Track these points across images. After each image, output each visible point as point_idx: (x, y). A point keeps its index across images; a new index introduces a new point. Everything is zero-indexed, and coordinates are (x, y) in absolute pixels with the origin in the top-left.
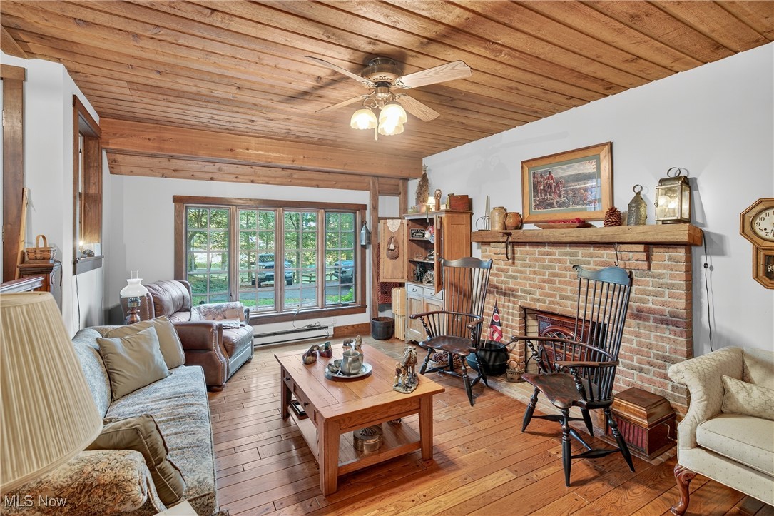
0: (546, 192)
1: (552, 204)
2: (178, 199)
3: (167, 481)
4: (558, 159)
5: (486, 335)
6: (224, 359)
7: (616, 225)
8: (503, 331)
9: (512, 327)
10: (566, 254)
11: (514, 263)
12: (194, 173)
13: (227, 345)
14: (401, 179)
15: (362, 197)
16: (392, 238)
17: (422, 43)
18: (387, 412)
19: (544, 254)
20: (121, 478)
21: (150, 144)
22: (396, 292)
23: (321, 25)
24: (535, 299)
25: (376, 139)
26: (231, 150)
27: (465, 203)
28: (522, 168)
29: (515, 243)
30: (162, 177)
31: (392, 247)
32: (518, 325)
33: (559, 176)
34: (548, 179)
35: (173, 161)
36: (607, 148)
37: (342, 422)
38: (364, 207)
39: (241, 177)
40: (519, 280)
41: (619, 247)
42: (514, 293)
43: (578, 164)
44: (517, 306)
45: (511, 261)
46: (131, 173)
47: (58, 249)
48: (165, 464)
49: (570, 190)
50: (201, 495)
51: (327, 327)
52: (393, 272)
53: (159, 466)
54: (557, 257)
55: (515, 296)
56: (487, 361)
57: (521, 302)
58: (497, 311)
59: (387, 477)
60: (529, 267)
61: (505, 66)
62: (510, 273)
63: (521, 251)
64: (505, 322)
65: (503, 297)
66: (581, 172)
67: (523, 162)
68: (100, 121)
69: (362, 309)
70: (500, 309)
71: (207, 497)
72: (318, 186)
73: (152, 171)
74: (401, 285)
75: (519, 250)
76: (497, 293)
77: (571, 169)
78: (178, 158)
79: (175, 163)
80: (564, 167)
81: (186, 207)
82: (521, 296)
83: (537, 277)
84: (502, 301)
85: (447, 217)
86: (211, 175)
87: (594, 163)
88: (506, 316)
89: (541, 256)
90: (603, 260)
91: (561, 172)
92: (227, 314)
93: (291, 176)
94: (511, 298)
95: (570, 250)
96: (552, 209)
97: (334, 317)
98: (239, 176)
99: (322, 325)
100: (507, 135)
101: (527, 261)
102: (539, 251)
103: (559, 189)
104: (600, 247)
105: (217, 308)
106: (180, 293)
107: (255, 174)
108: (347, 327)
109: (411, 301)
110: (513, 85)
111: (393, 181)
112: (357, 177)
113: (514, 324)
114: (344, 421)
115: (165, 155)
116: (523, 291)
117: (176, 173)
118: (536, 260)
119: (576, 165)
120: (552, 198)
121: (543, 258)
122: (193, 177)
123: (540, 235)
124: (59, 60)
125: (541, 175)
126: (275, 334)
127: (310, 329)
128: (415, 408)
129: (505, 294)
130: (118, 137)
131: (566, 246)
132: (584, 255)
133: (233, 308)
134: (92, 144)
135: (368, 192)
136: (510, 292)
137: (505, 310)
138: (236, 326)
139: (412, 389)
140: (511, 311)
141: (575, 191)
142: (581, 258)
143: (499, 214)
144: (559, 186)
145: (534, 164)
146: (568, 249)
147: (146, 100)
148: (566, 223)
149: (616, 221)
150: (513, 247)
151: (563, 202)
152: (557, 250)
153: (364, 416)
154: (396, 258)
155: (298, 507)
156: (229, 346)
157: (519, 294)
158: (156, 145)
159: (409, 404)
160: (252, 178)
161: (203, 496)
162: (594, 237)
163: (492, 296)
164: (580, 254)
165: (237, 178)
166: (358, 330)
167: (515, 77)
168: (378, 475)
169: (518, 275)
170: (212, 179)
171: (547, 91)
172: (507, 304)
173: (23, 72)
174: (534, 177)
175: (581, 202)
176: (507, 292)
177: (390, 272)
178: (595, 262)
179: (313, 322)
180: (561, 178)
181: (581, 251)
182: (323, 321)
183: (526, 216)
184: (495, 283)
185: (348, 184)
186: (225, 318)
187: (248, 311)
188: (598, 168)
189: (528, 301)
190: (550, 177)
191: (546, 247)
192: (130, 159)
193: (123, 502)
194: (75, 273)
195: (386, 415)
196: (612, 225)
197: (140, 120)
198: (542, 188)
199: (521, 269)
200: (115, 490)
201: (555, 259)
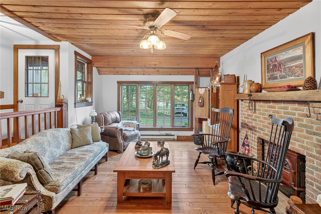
0: (274, 69)
1: (277, 77)
2: (119, 83)
3: (43, 176)
4: (280, 49)
5: (241, 150)
6: (122, 141)
7: (310, 89)
8: (250, 150)
9: (254, 148)
10: (282, 108)
11: (255, 112)
12: (123, 73)
13: (124, 137)
14: (211, 68)
15: (191, 78)
16: (201, 97)
17: (159, 4)
18: (147, 175)
19: (270, 108)
20: (14, 170)
21: (106, 63)
22: (204, 123)
23: (117, 9)
24: (265, 134)
25: (152, 52)
26: (132, 63)
27: (233, 79)
28: (261, 57)
29: (255, 101)
30: (114, 75)
31: (200, 101)
32: (256, 148)
33: (281, 59)
34: (275, 62)
35: (116, 69)
36: (309, 37)
37: (125, 174)
38: (192, 83)
39: (139, 73)
40: (257, 122)
41: (311, 104)
42: (255, 129)
43: (291, 50)
44: (256, 137)
45: (254, 111)
46: (104, 74)
47: (67, 99)
48: (42, 170)
49: (287, 67)
50: (55, 184)
51: (174, 135)
52: (201, 113)
53: (39, 171)
54: (277, 109)
55: (255, 131)
56: (235, 164)
57: (258, 135)
58: (246, 137)
59: (147, 204)
60: (262, 115)
61: (214, 3)
62: (253, 117)
63: (258, 105)
64: (251, 145)
65: (250, 131)
66: (293, 55)
67: (261, 54)
68: (92, 58)
69: (191, 129)
70: (249, 137)
71: (56, 186)
72: (170, 75)
73: (110, 73)
74: (206, 120)
75: (258, 104)
76: (247, 128)
77: (287, 54)
78: (117, 68)
79: (117, 70)
80: (284, 53)
81: (122, 85)
82: (258, 131)
83: (266, 121)
84: (249, 132)
85: (222, 86)
86: (129, 73)
87: (301, 49)
88: (251, 141)
89: (269, 109)
90: (303, 113)
91: (282, 57)
92: (130, 125)
93: (158, 71)
94: (254, 132)
95: (284, 106)
96: (277, 80)
97: (178, 131)
98: (138, 73)
99: (172, 134)
100: (255, 39)
101: (261, 111)
102: (267, 105)
103: (280, 68)
104: (302, 104)
105: (128, 123)
106: (115, 116)
107: (144, 71)
108: (183, 136)
109: (209, 128)
110: (230, 11)
111: (206, 70)
112: (188, 70)
113: (255, 147)
114: (126, 174)
115: (112, 67)
116: (259, 128)
117: (117, 73)
118: (266, 111)
119: (290, 51)
120: (277, 74)
121: (269, 110)
122: (123, 74)
123: (265, 96)
124: (66, 41)
125: (271, 60)
126: (152, 135)
127: (167, 135)
128: (161, 177)
129: (251, 129)
130: (97, 62)
131: (282, 103)
132: (292, 109)
133: (132, 123)
134: (89, 65)
135: (194, 76)
136: (253, 128)
137: (251, 138)
138: (131, 130)
139: (159, 167)
140: (253, 139)
141: (290, 68)
142: (291, 111)
143: (248, 84)
144: (280, 65)
145: (267, 54)
146: (282, 105)
147: (97, 49)
148: (280, 89)
149: (311, 87)
150: (255, 103)
151: (283, 76)
152: (277, 105)
153: (136, 174)
154: (203, 106)
155: (106, 203)
156: (125, 137)
157: (257, 130)
158: (107, 64)
159: (159, 174)
160: (143, 73)
161: (55, 185)
162: (294, 97)
163: (245, 129)
164: (290, 108)
165: (138, 74)
166: (189, 138)
167: (226, 7)
168: (143, 202)
169: (257, 119)
170: (129, 74)
171: (258, 9)
172: (251, 135)
173: (59, 46)
174: (267, 62)
175: (294, 75)
176: (252, 128)
177: (200, 113)
178: (299, 114)
179: (168, 132)
180: (282, 60)
181: (290, 106)
182: (173, 133)
183: (264, 84)
184: (247, 123)
185: (184, 73)
186: (129, 127)
187: (139, 125)
188: (304, 51)
189: (262, 135)
190: (276, 61)
191: (271, 103)
192: (103, 69)
193: (12, 178)
194: (75, 107)
195: (146, 176)
196: (308, 89)
197: (102, 56)
198: (271, 67)
199: (258, 115)
200: (11, 173)
201: (275, 110)
